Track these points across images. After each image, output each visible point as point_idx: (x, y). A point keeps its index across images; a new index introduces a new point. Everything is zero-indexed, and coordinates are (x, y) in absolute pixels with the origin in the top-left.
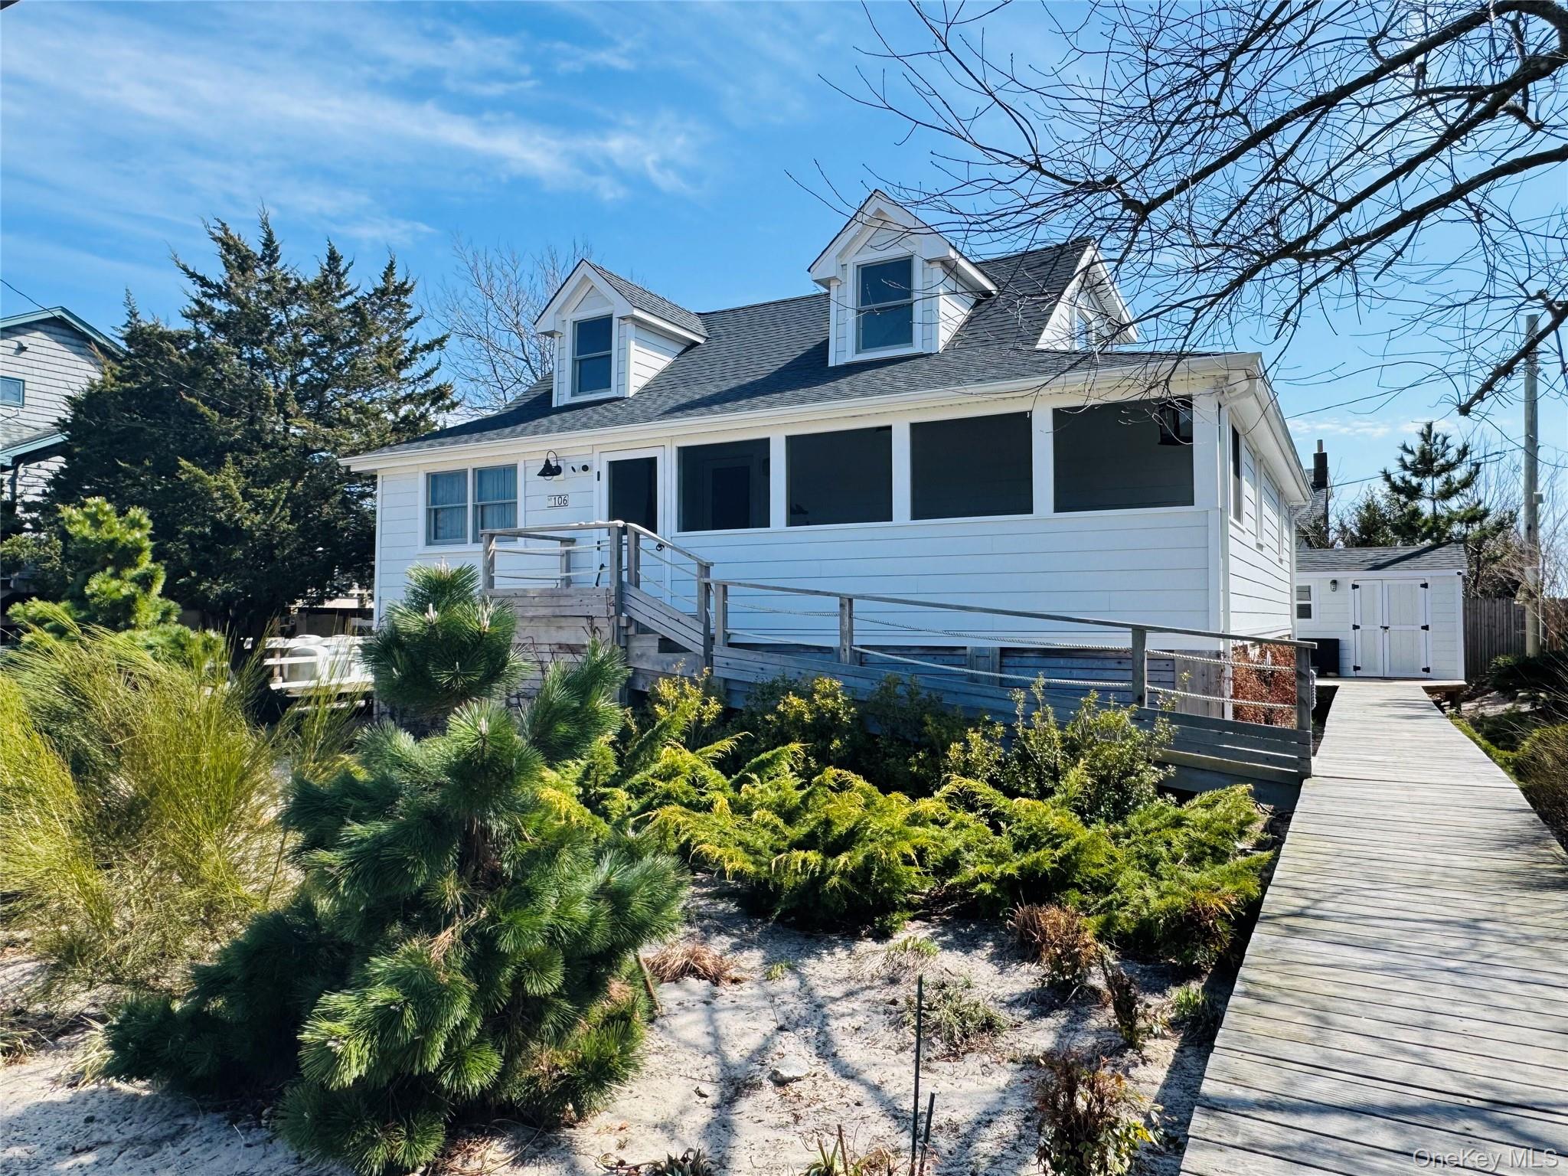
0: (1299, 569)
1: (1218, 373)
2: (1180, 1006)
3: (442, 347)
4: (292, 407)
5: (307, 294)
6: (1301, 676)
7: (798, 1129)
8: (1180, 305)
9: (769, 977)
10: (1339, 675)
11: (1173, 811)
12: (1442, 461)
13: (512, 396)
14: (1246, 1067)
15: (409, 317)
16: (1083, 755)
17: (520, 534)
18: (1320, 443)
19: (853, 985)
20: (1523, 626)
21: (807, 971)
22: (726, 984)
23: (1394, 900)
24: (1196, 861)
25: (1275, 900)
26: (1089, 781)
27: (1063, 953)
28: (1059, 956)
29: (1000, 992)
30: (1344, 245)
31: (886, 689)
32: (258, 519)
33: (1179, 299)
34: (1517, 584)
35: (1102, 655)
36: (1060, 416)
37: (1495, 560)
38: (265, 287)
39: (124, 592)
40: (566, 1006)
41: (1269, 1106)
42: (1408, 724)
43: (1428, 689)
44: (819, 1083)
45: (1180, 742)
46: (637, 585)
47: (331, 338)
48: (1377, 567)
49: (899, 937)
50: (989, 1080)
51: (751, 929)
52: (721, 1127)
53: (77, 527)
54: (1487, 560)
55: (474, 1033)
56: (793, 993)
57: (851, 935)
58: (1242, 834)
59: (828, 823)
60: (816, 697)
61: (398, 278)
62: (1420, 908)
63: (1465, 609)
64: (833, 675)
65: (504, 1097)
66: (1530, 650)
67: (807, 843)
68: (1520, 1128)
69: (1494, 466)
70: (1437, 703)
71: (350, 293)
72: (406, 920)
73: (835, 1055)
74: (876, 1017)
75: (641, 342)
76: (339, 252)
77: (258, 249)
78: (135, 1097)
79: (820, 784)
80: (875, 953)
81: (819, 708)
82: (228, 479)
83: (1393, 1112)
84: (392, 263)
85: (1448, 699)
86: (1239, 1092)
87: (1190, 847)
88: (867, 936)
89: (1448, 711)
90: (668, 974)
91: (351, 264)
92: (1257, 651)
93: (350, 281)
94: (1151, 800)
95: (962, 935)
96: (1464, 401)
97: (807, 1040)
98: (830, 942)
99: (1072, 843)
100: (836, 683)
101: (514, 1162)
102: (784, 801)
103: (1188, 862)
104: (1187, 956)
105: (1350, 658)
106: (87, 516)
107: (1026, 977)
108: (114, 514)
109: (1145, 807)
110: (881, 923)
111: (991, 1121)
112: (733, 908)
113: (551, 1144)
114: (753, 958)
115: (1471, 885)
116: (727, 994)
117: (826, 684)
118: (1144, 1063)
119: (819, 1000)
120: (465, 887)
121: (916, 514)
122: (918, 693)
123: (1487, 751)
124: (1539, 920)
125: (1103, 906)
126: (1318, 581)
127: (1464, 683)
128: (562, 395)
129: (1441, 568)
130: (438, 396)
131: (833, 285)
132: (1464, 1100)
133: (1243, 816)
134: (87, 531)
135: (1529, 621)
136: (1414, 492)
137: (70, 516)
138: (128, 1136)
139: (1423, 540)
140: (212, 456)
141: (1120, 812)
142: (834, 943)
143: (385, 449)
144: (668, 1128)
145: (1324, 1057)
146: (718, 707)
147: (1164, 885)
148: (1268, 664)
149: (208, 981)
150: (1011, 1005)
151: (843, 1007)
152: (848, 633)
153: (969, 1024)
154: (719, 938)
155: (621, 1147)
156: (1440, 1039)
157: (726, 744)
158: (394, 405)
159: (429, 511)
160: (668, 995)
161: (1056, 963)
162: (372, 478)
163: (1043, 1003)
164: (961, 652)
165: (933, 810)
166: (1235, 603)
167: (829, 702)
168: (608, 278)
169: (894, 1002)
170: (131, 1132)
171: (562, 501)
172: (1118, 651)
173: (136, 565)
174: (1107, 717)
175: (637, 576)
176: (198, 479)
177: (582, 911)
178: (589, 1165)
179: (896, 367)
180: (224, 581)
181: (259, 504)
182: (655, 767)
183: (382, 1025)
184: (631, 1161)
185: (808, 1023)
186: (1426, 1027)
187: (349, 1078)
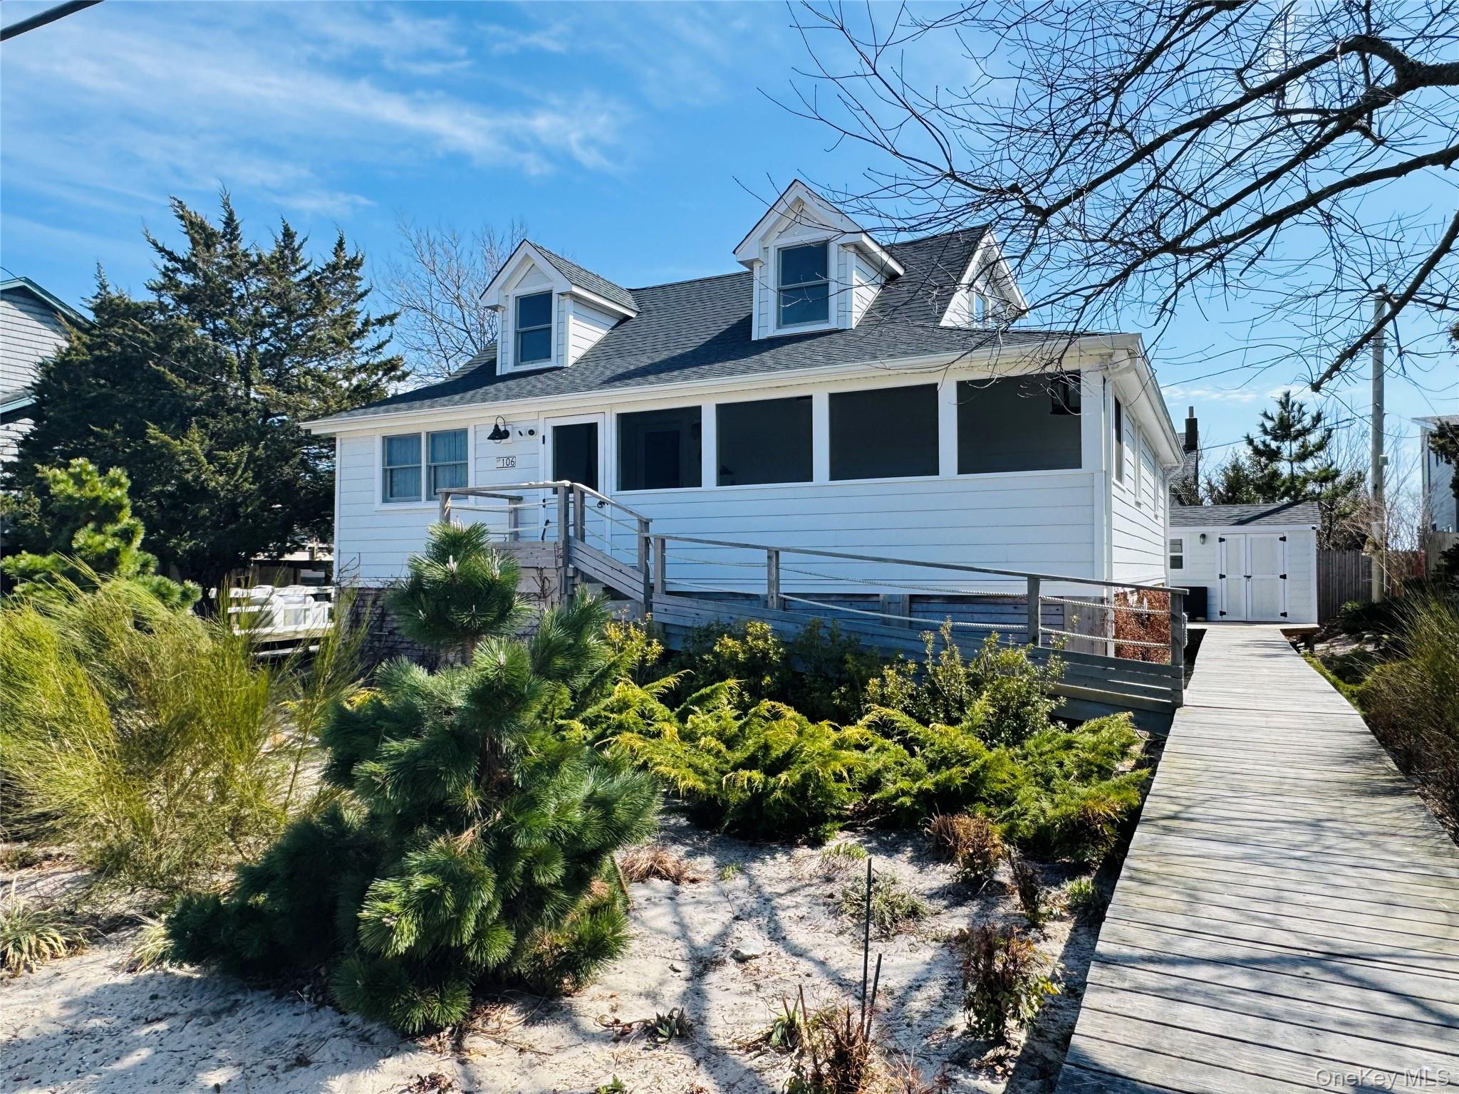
0: (1172, 524)
1: (1103, 351)
2: (1075, 894)
3: (392, 324)
4: (256, 374)
5: (266, 268)
6: (1175, 618)
7: (761, 995)
8: (1073, 293)
9: (722, 877)
10: (1207, 620)
11: (1064, 736)
12: (1299, 427)
13: (458, 365)
14: (1132, 932)
15: (360, 290)
16: (985, 689)
17: (474, 493)
18: (1191, 409)
19: (794, 884)
20: (1370, 576)
21: (753, 872)
22: (686, 883)
23: (1252, 805)
24: (1084, 777)
25: (1152, 807)
26: (991, 710)
27: (975, 853)
28: (971, 855)
29: (921, 887)
31: (811, 631)
32: (222, 480)
33: (1072, 288)
34: (1364, 537)
35: (999, 601)
36: (964, 388)
37: (1345, 516)
38: (226, 262)
39: (109, 545)
40: (562, 895)
41: (1150, 960)
42: (1269, 662)
43: (1285, 632)
44: (774, 960)
45: (1070, 676)
46: (582, 539)
47: (287, 310)
48: (1241, 523)
49: (831, 845)
50: (916, 955)
51: (701, 839)
52: (696, 994)
53: (62, 486)
54: (1337, 517)
55: (496, 914)
56: (744, 891)
57: (789, 844)
58: (1124, 754)
59: (766, 748)
60: (749, 639)
61: (349, 253)
62: (1273, 811)
63: (1318, 560)
64: (763, 620)
65: (515, 970)
66: (1375, 597)
67: (750, 763)
68: (1349, 972)
69: (1345, 431)
70: (1294, 645)
71: (304, 267)
72: (431, 824)
73: (784, 938)
74: (816, 908)
75: (578, 316)
76: (293, 229)
77: (219, 228)
78: (188, 980)
79: (756, 715)
80: (811, 857)
81: (751, 648)
82: (195, 442)
83: (1249, 963)
84: (341, 239)
85: (1303, 640)
86: (1126, 951)
87: (1080, 766)
88: (804, 843)
89: (1303, 651)
90: (636, 875)
91: (305, 240)
92: (1135, 597)
93: (303, 255)
94: (1044, 727)
95: (886, 843)
96: (1316, 379)
97: (760, 927)
98: (771, 849)
99: (980, 762)
100: (766, 626)
101: (526, 1023)
102: (724, 730)
103: (1078, 779)
104: (1078, 856)
105: (1217, 603)
106: (72, 475)
107: (942, 875)
108: (96, 474)
109: (1040, 733)
110: (815, 832)
111: (920, 986)
112: (683, 821)
113: (556, 1009)
114: (706, 863)
115: (1317, 793)
116: (687, 892)
117: (757, 627)
118: (1045, 939)
119: (767, 896)
120: (482, 795)
121: (834, 476)
122: (839, 636)
123: (1335, 685)
124: (1372, 820)
125: (1005, 816)
126: (1188, 535)
127: (1317, 626)
128: (506, 364)
129: (1297, 523)
130: (390, 367)
131: (756, 267)
132: (1305, 953)
133: (1124, 740)
134: (71, 489)
135: (1374, 570)
136: (1274, 455)
137: (55, 476)
138: (190, 1009)
139: (1282, 498)
140: (179, 422)
141: (1018, 737)
142: (776, 851)
143: (344, 414)
144: (652, 996)
145: (1193, 923)
146: (660, 648)
147: (1057, 798)
148: (1145, 608)
149: (252, 878)
150: (931, 897)
151: (787, 901)
152: (774, 582)
153: (897, 911)
154: (675, 847)
155: (614, 1010)
156: (1286, 909)
157: (671, 681)
158: (349, 374)
159: (385, 471)
160: (638, 893)
161: (969, 862)
162: (330, 442)
163: (958, 895)
164: (875, 599)
165: (858, 736)
166: (1117, 555)
167: (761, 643)
168: (548, 256)
169: (831, 896)
170: (192, 1006)
171: (510, 463)
172: (1014, 597)
173: (117, 521)
174: (1007, 655)
175: (583, 531)
176: (165, 445)
177: (577, 816)
178: (590, 1024)
179: (815, 342)
180: (191, 538)
181: (223, 466)
182: (607, 701)
183: (426, 904)
184: (624, 1020)
185: (759, 913)
186: (1277, 901)
187: (402, 947)
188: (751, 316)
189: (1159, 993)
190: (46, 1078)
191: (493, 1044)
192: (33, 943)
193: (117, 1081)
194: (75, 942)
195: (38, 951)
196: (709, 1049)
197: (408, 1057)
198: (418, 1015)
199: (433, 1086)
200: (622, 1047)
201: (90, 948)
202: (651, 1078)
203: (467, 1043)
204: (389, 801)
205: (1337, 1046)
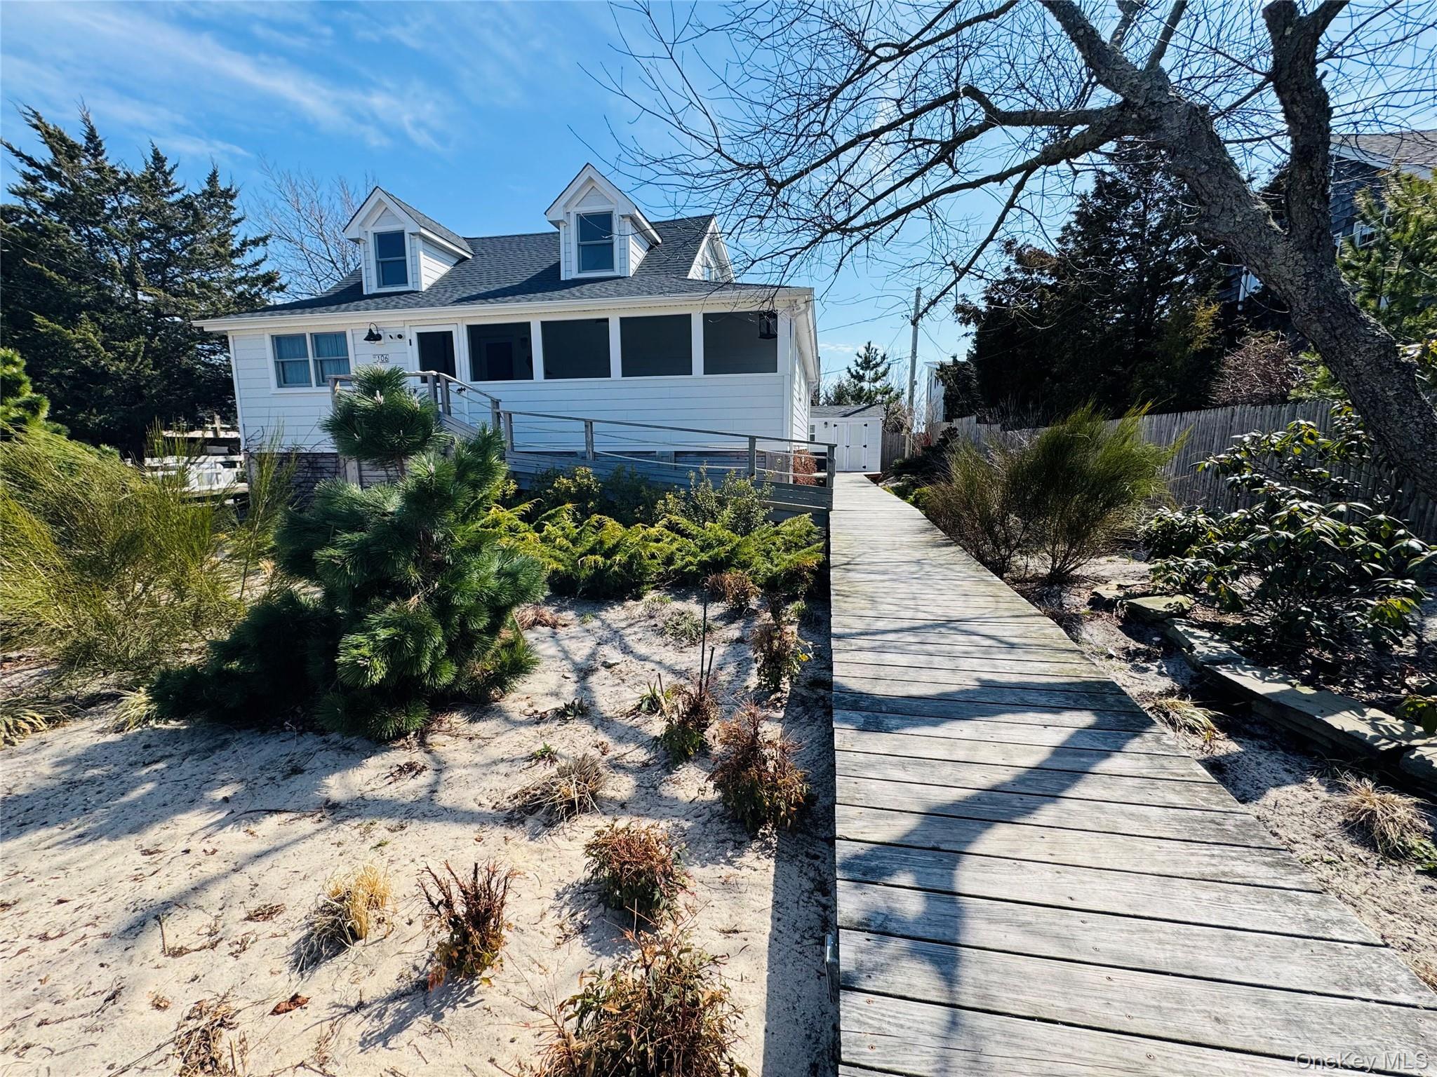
0: (811, 418)
1: (792, 298)
2: (797, 610)
3: (265, 244)
4: (141, 278)
5: (138, 186)
7: (626, 685)
9: (583, 622)
11: (774, 528)
12: (874, 362)
13: (326, 287)
14: (848, 621)
15: (234, 217)
16: (727, 504)
19: (630, 621)
20: (905, 445)
21: (603, 617)
22: (560, 627)
23: (884, 555)
24: (788, 550)
25: (835, 560)
26: (733, 516)
27: (737, 593)
29: (707, 615)
30: (867, 226)
31: (617, 474)
32: (123, 365)
34: (903, 425)
35: (735, 453)
36: (707, 318)
37: (895, 413)
38: (93, 175)
39: (14, 415)
40: (485, 638)
41: (861, 634)
42: (864, 490)
43: (866, 476)
44: (629, 664)
45: (774, 496)
46: (449, 414)
47: (165, 226)
48: (846, 416)
49: (648, 598)
51: (563, 602)
52: (584, 689)
54: (891, 413)
55: (444, 651)
56: (600, 628)
57: (621, 599)
59: (601, 542)
60: (577, 478)
61: (222, 185)
62: (895, 557)
63: (881, 437)
64: (585, 466)
65: (458, 689)
66: (908, 457)
67: (592, 551)
68: (961, 628)
70: (872, 481)
71: (178, 190)
72: (381, 595)
73: (632, 652)
74: (648, 633)
75: (427, 253)
76: (162, 154)
77: (81, 141)
78: (177, 731)
79: (589, 525)
80: (637, 605)
81: (579, 484)
82: (86, 332)
83: (912, 629)
84: (215, 172)
85: (875, 479)
86: (847, 631)
87: (785, 544)
88: (630, 598)
89: (878, 484)
90: (526, 626)
91: (176, 166)
93: (176, 179)
94: (762, 524)
95: (680, 594)
97: (615, 647)
98: (609, 603)
99: (732, 544)
100: (588, 471)
101: (470, 722)
102: (569, 534)
103: (784, 551)
104: (794, 590)
105: (836, 462)
107: (716, 609)
109: (760, 528)
110: (636, 592)
113: (490, 711)
114: (569, 615)
115: (913, 548)
116: (562, 632)
117: (582, 470)
119: (615, 629)
120: (422, 571)
121: (626, 374)
122: (635, 475)
126: (817, 422)
127: (882, 472)
128: (370, 286)
129: (872, 417)
130: (269, 279)
131: (562, 226)
132: (937, 622)
133: (808, 528)
135: (907, 443)
136: (860, 378)
138: (184, 751)
139: (864, 403)
140: (68, 312)
141: (748, 531)
142: (612, 604)
143: (232, 316)
144: (556, 695)
145: (878, 614)
146: (515, 486)
147: (776, 562)
149: (223, 650)
150: (715, 620)
151: (628, 631)
152: (590, 443)
154: (548, 607)
155: (531, 706)
156: (921, 602)
157: (527, 506)
158: (231, 284)
159: (277, 363)
160: (529, 636)
161: (734, 599)
162: (223, 339)
163: (731, 618)
164: (653, 454)
165: (657, 533)
167: (585, 481)
168: (399, 203)
169: (656, 625)
170: (186, 748)
171: (384, 359)
172: (742, 449)
173: (18, 395)
175: (450, 408)
176: (55, 332)
177: (493, 583)
178: (516, 716)
179: (606, 283)
180: (99, 413)
181: (121, 354)
182: (482, 521)
183: (391, 649)
184: (541, 711)
185: (612, 640)
186: (914, 599)
187: (376, 679)
188: (559, 263)
189: (873, 649)
190: (51, 818)
191: (449, 738)
192: (11, 723)
193: (127, 810)
194: (56, 718)
195: (17, 729)
196: (602, 719)
197: (384, 755)
198: (391, 728)
199: (411, 770)
200: (542, 727)
201: (71, 722)
202: (567, 741)
203: (429, 740)
204: (350, 577)
205: (966, 664)
